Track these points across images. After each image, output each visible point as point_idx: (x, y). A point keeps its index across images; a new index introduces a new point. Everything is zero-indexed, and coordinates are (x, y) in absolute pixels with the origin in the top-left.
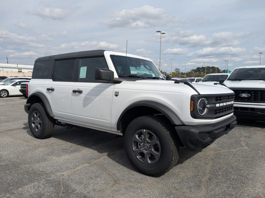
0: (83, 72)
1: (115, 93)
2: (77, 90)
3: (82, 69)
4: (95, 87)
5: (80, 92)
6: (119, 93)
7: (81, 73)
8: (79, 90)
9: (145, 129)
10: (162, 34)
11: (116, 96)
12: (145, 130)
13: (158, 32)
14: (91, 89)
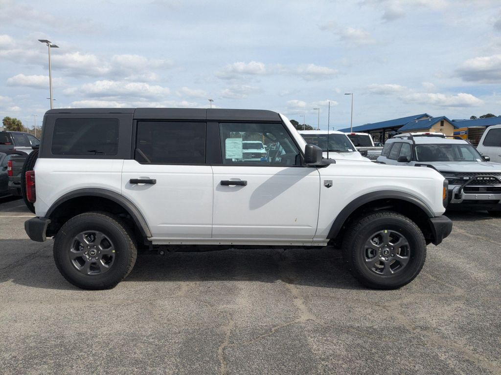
0: (233, 147)
1: (325, 183)
2: (230, 180)
3: (230, 142)
4: (275, 175)
5: (242, 184)
6: (333, 182)
7: (227, 149)
8: (239, 181)
9: (386, 229)
10: (51, 46)
11: (328, 186)
12: (386, 231)
13: (42, 41)
14: (268, 178)
